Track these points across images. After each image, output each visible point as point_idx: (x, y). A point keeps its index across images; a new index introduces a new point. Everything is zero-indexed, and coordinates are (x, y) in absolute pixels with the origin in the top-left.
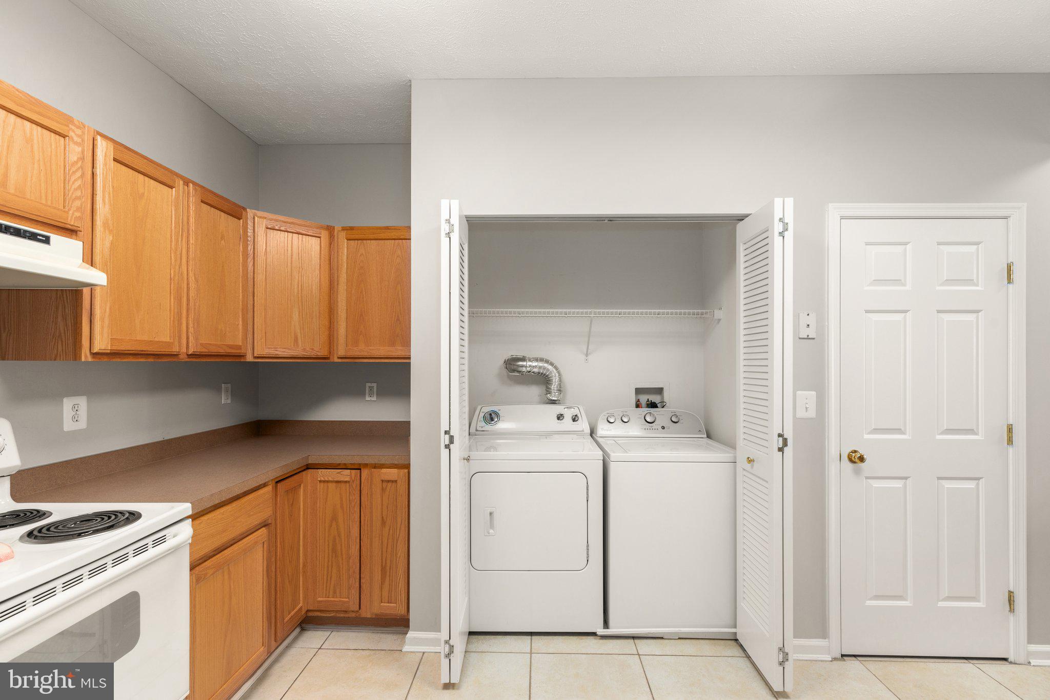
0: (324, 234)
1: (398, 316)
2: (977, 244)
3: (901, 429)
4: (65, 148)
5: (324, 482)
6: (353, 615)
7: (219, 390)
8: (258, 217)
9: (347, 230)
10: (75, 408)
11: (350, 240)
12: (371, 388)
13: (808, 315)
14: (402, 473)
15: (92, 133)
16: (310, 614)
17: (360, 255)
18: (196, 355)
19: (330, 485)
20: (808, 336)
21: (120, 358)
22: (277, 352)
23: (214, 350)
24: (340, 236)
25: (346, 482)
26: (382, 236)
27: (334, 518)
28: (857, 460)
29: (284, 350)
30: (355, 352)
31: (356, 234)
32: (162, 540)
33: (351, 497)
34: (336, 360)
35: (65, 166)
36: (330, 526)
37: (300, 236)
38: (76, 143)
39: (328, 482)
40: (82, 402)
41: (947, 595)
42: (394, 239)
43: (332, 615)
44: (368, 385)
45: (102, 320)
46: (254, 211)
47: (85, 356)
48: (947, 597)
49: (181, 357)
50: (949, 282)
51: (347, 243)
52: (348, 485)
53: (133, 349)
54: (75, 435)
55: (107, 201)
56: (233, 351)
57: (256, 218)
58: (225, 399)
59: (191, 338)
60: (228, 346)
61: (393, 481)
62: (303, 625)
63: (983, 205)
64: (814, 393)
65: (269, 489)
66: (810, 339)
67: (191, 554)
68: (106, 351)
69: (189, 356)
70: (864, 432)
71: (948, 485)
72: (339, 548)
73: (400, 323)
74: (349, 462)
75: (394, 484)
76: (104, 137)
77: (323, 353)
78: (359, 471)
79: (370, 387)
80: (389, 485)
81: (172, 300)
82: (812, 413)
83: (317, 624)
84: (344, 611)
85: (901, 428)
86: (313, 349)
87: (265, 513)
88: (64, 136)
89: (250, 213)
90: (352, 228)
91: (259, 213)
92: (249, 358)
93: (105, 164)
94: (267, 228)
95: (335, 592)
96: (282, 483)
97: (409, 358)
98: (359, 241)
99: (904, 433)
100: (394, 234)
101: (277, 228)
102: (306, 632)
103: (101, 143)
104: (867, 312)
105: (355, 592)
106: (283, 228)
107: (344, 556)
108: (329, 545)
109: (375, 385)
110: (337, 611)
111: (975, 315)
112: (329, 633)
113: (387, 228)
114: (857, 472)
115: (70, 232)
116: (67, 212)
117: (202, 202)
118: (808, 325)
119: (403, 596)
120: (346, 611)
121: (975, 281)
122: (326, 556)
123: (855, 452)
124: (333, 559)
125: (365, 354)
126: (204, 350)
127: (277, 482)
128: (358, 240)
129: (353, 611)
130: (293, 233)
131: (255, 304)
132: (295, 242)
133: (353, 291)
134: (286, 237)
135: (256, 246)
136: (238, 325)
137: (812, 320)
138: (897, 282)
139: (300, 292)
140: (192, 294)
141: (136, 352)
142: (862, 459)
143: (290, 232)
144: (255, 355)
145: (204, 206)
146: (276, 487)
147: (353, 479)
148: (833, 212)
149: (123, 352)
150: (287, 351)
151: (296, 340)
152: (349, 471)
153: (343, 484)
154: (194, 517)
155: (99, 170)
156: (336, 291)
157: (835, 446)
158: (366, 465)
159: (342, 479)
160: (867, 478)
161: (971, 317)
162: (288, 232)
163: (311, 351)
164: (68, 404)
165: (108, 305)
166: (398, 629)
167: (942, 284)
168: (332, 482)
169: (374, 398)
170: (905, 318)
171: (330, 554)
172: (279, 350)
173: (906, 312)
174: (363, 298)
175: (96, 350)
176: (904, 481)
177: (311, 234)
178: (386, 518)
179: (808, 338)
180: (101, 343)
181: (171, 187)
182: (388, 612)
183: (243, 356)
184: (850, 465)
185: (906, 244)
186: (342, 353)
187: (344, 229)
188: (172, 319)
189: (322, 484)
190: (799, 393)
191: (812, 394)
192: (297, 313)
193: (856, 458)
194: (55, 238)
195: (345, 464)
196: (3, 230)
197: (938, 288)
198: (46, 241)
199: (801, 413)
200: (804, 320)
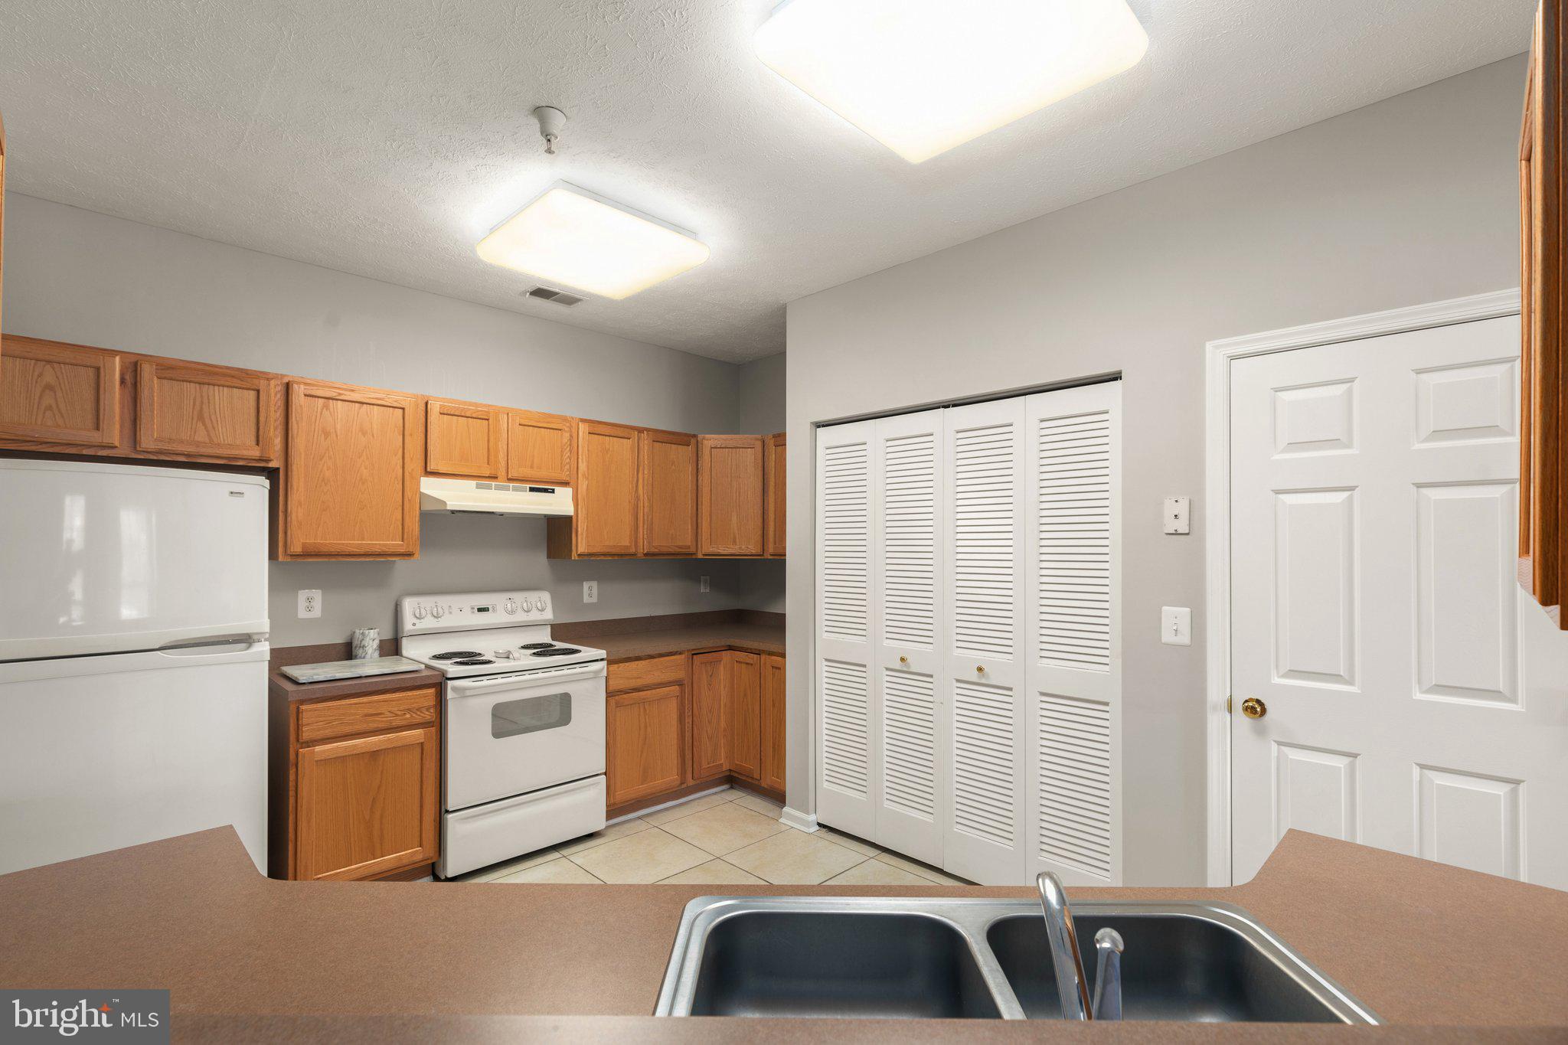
3: (1343, 677)
4: (559, 437)
5: (739, 662)
6: (755, 782)
7: (697, 581)
8: (706, 440)
10: (590, 588)
13: (1177, 501)
15: (577, 421)
16: (731, 773)
18: (650, 554)
19: (742, 665)
20: (1176, 530)
21: (595, 557)
23: (665, 550)
25: (752, 662)
27: (745, 697)
30: (780, 549)
33: (753, 677)
35: (561, 446)
36: (743, 701)
37: (737, 449)
38: (568, 431)
39: (741, 663)
40: (594, 584)
43: (744, 778)
45: (582, 534)
47: (574, 556)
49: (639, 556)
52: (753, 664)
53: (601, 551)
54: (590, 606)
55: (586, 460)
56: (680, 550)
57: (704, 440)
58: (704, 589)
59: (646, 542)
60: (677, 546)
62: (733, 784)
64: (1188, 610)
65: (683, 656)
66: (1179, 534)
68: (590, 553)
69: (646, 555)
70: (1274, 673)
71: (1440, 779)
72: (748, 721)
74: (752, 647)
76: (584, 421)
77: (756, 550)
78: (760, 657)
81: (631, 516)
82: (1185, 638)
83: (741, 786)
85: (1342, 674)
87: (681, 674)
88: (559, 430)
89: (700, 437)
91: (707, 436)
92: (700, 556)
93: (585, 437)
94: (711, 448)
95: (746, 759)
96: (699, 656)
97: (785, 555)
99: (1350, 684)
101: (719, 446)
103: (582, 425)
104: (1276, 493)
105: (758, 762)
106: (723, 446)
107: (750, 730)
110: (747, 776)
112: (745, 795)
114: (1261, 732)
115: (565, 484)
116: (564, 472)
117: (655, 440)
118: (1176, 516)
120: (752, 778)
122: (740, 727)
124: (745, 730)
126: (658, 550)
127: (694, 654)
128: (782, 445)
129: (755, 779)
131: (703, 511)
132: (733, 454)
134: (726, 452)
135: (704, 464)
136: (688, 529)
137: (1182, 508)
138: (1333, 443)
139: (737, 498)
140: (646, 510)
143: (730, 448)
144: (704, 553)
145: (657, 445)
146: (691, 657)
148: (1217, 350)
149: (596, 553)
150: (727, 549)
151: (735, 540)
152: (753, 654)
153: (750, 666)
154: (609, 661)
155: (581, 442)
156: (767, 493)
157: (1222, 688)
158: (763, 651)
159: (748, 661)
160: (1279, 743)
162: (728, 448)
163: (746, 549)
164: (586, 585)
165: (586, 527)
166: (776, 801)
167: (1426, 440)
168: (744, 663)
170: (1350, 498)
171: (742, 725)
172: (720, 548)
173: (1351, 489)
175: (580, 552)
176: (1351, 759)
178: (775, 701)
179: (1176, 534)
180: (582, 548)
181: (628, 439)
182: (771, 783)
183: (695, 554)
184: (1246, 719)
185: (1351, 380)
186: (771, 551)
188: (631, 529)
189: (738, 664)
190: (1165, 608)
191: (1185, 611)
192: (735, 517)
193: (1256, 709)
194: (557, 489)
195: (751, 649)
196: (532, 490)
197: (1417, 446)
198: (553, 491)
199: (1167, 637)
200: (1169, 508)
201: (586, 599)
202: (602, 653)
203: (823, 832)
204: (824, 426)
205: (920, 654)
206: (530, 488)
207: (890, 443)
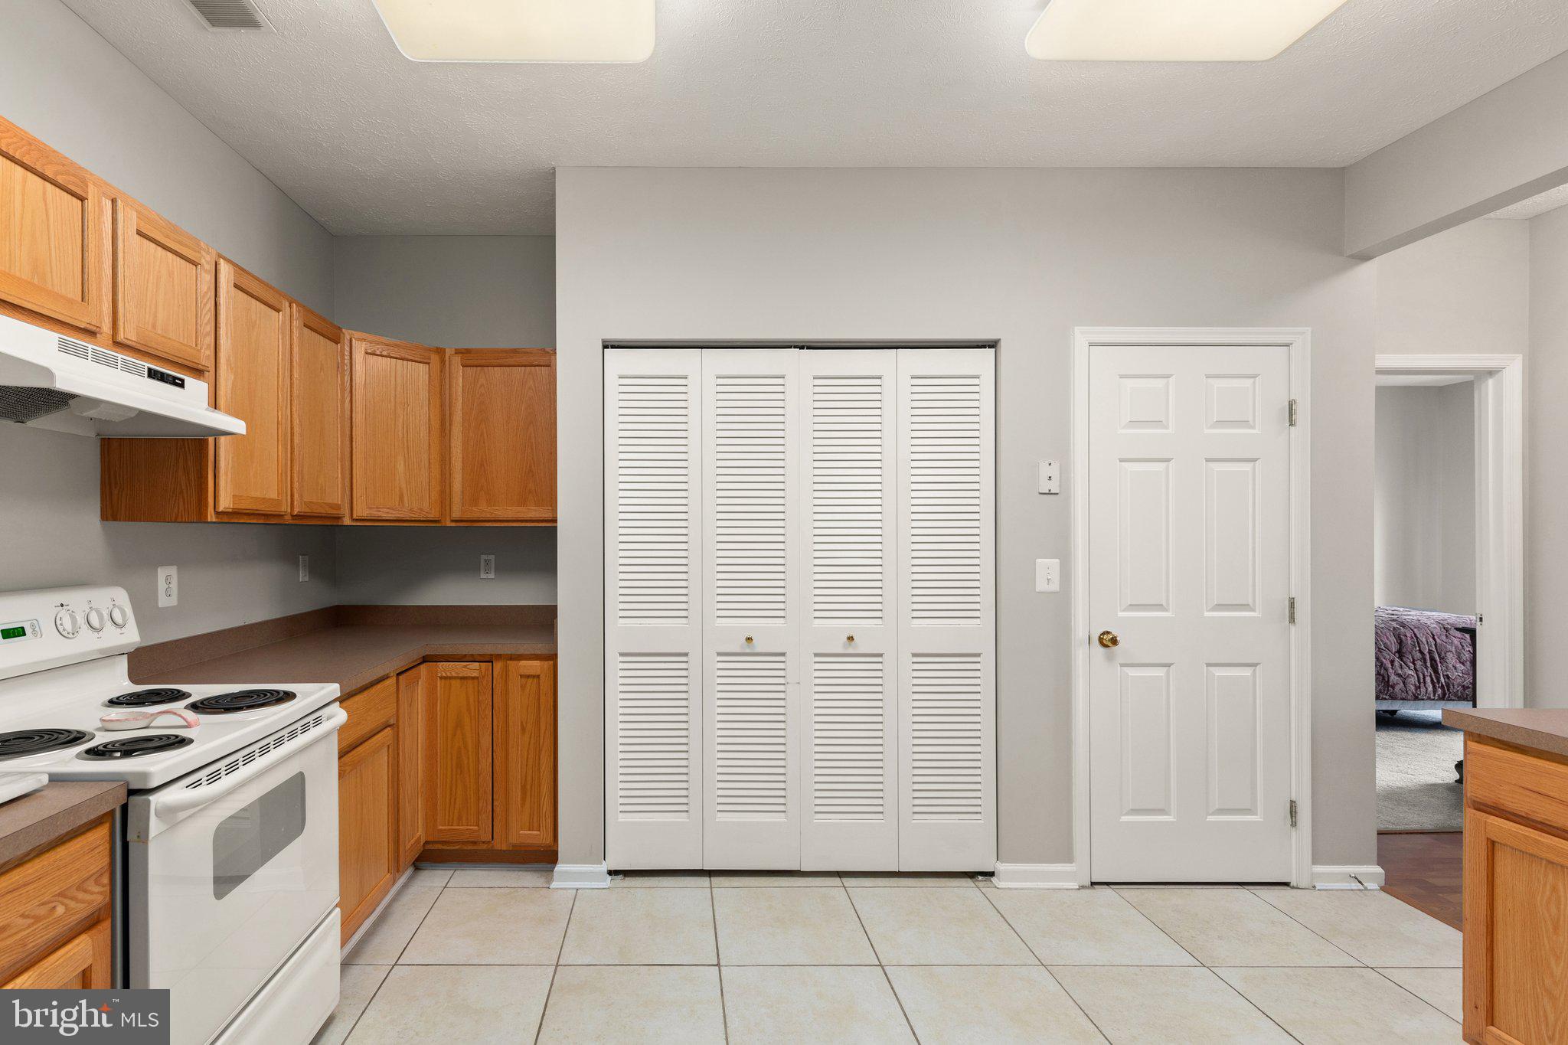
0: (435, 359)
1: (530, 467)
2: (1254, 377)
3: (1162, 605)
4: (197, 279)
5: (446, 678)
6: (485, 847)
7: (296, 563)
8: (356, 339)
9: (462, 353)
10: (167, 580)
11: (467, 366)
12: (487, 562)
13: (1050, 464)
14: (545, 666)
15: (214, 257)
16: (429, 847)
17: (481, 386)
18: (300, 516)
19: (453, 682)
20: (1050, 490)
21: (237, 518)
22: (380, 514)
23: (316, 509)
24: (453, 361)
25: (473, 678)
26: (511, 361)
27: (459, 725)
28: (1109, 644)
29: (388, 510)
30: (475, 513)
31: (473, 359)
32: (318, 722)
33: (480, 698)
34: (449, 524)
35: (197, 299)
36: (454, 735)
37: (405, 362)
38: (206, 271)
39: (451, 678)
40: (173, 571)
41: (1217, 807)
42: (525, 366)
43: (457, 847)
44: (484, 557)
45: (226, 474)
46: (350, 331)
47: (211, 516)
48: (1217, 810)
49: (286, 518)
50: (1221, 423)
51: (463, 371)
52: (476, 681)
53: (250, 507)
54: (167, 613)
55: (229, 334)
57: (354, 340)
58: (303, 576)
59: (296, 496)
60: (326, 505)
61: (533, 677)
62: (418, 864)
63: (1261, 329)
64: (1057, 560)
65: (392, 681)
66: (1052, 494)
67: (339, 741)
68: (228, 510)
69: (294, 517)
70: (1119, 608)
71: (1219, 672)
72: (466, 762)
73: (533, 475)
74: (478, 652)
75: (535, 680)
76: (225, 259)
77: (433, 514)
78: (491, 664)
79: (486, 560)
80: (530, 680)
81: (280, 447)
82: (1055, 586)
83: (436, 861)
84: (472, 842)
85: (1163, 603)
86: (421, 510)
87: (389, 710)
88: (195, 264)
89: (347, 334)
90: (468, 351)
91: (357, 334)
92: (346, 521)
93: (228, 292)
94: (367, 353)
95: (460, 818)
96: (405, 675)
97: (555, 521)
98: (479, 368)
99: (1166, 610)
100: (524, 359)
101: (378, 352)
102: (422, 871)
103: (224, 268)
104: (1121, 460)
105: (486, 818)
106: (384, 353)
107: (472, 773)
108: (452, 759)
109: (492, 557)
110: (463, 843)
111: (1251, 464)
112: (452, 872)
113: (515, 351)
114: (1110, 658)
115: (198, 372)
116: (199, 351)
117: (306, 326)
118: (1050, 477)
119: (549, 821)
120: (475, 843)
121: (1251, 422)
122: (449, 774)
123: (1108, 633)
124: (458, 776)
125: (488, 516)
126: (307, 510)
127: (398, 675)
128: (476, 366)
129: (484, 842)
130: (396, 358)
131: (354, 451)
132: (399, 367)
133: (471, 434)
134: (389, 364)
135: (353, 377)
136: (337, 478)
137: (1054, 471)
138: (1158, 423)
139: (405, 436)
140: (296, 441)
141: (252, 512)
142: (1114, 641)
143: (394, 358)
144: (354, 517)
145: (306, 331)
146: (397, 680)
147: (483, 674)
148: (1081, 336)
149: (241, 511)
150: (391, 511)
151: (401, 497)
152: (477, 664)
153: (470, 682)
154: (342, 700)
155: (222, 300)
156: (448, 432)
157: (1083, 626)
158: (499, 657)
159: (469, 675)
160: (1122, 665)
161: (1247, 467)
162: (391, 357)
163: (419, 511)
164: (162, 573)
165: (231, 456)
166: (540, 866)
167: (1212, 427)
168: (455, 678)
169: (492, 576)
170: (1167, 468)
171: (454, 770)
172: (382, 510)
173: (1168, 460)
174: (484, 443)
175: (221, 509)
176: (1167, 668)
177: (419, 360)
178: (526, 723)
179: (1050, 493)
180: (225, 503)
181: (278, 311)
182: (529, 841)
183: (338, 518)
184: (1102, 649)
185: (1168, 377)
186: (456, 514)
187: (458, 352)
188: (280, 472)
189: (443, 681)
190: (1039, 560)
191: (1055, 562)
192: (402, 463)
193: (1108, 641)
194: (189, 381)
195: (472, 655)
196: (152, 374)
197: (1207, 431)
198: (181, 384)
199: (1041, 585)
200: (1045, 471)
201: (163, 601)
202: (333, 689)
203: (619, 881)
204: (613, 347)
205: (768, 632)
206: (150, 370)
207: (721, 381)
